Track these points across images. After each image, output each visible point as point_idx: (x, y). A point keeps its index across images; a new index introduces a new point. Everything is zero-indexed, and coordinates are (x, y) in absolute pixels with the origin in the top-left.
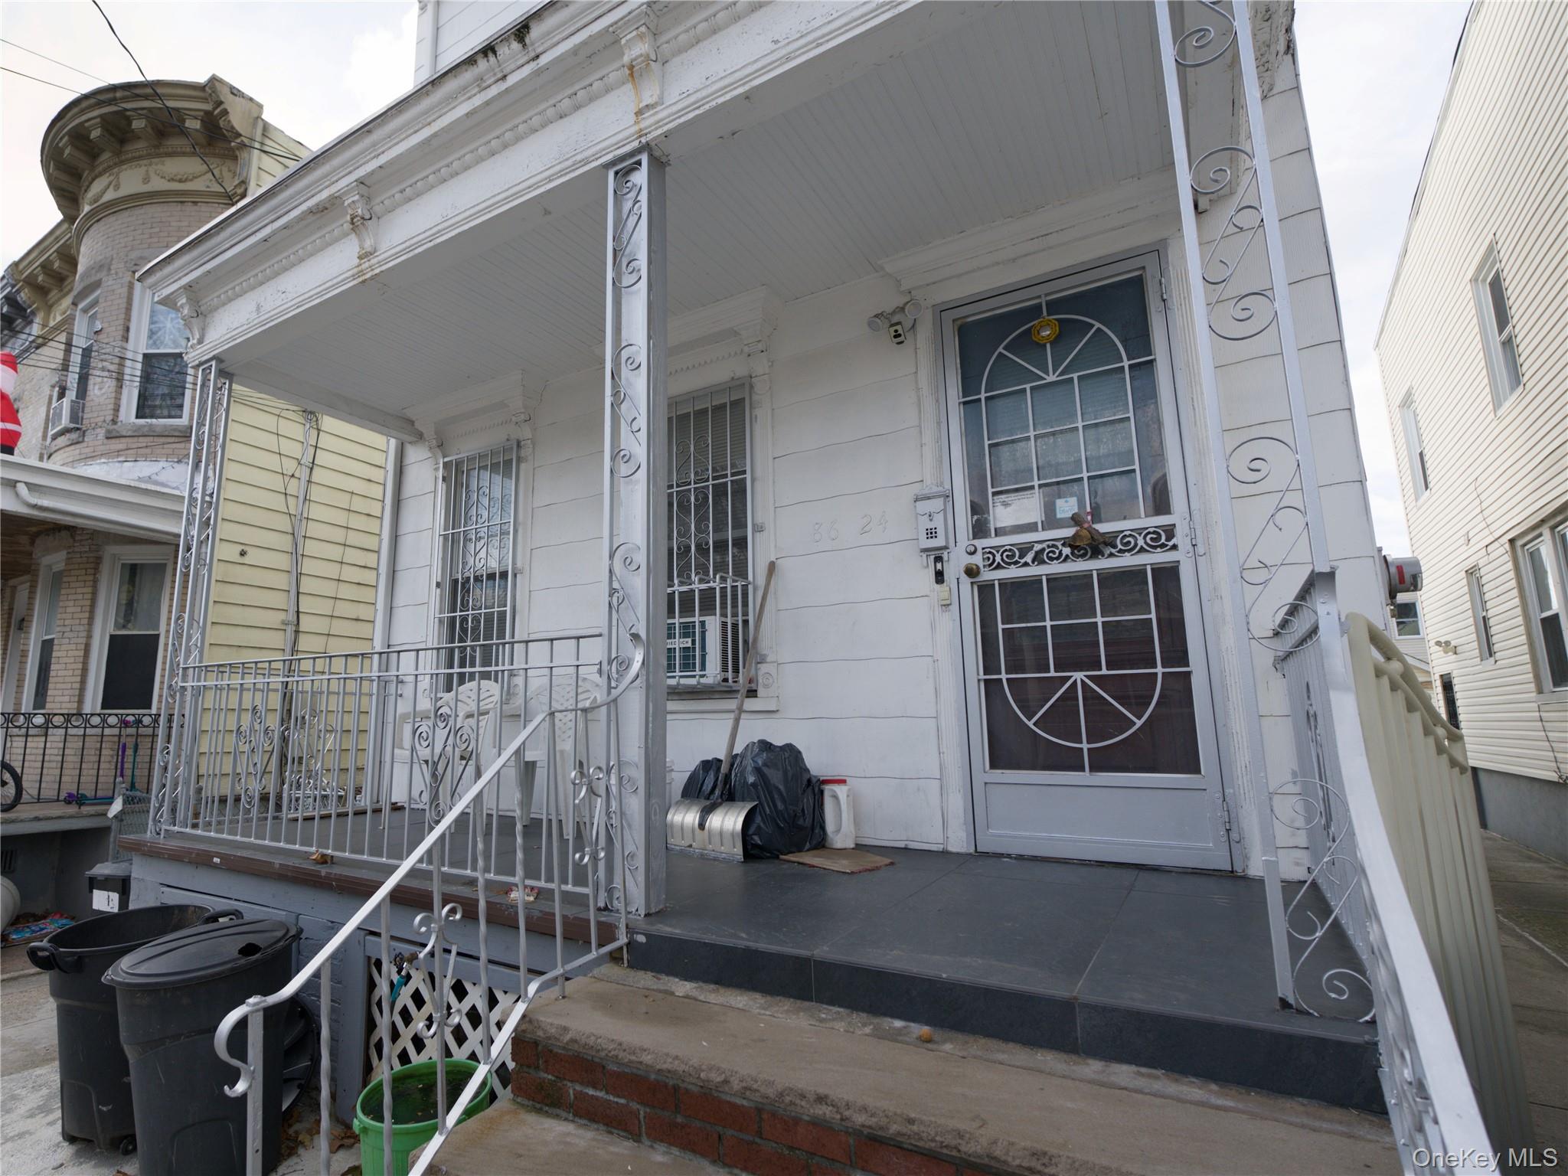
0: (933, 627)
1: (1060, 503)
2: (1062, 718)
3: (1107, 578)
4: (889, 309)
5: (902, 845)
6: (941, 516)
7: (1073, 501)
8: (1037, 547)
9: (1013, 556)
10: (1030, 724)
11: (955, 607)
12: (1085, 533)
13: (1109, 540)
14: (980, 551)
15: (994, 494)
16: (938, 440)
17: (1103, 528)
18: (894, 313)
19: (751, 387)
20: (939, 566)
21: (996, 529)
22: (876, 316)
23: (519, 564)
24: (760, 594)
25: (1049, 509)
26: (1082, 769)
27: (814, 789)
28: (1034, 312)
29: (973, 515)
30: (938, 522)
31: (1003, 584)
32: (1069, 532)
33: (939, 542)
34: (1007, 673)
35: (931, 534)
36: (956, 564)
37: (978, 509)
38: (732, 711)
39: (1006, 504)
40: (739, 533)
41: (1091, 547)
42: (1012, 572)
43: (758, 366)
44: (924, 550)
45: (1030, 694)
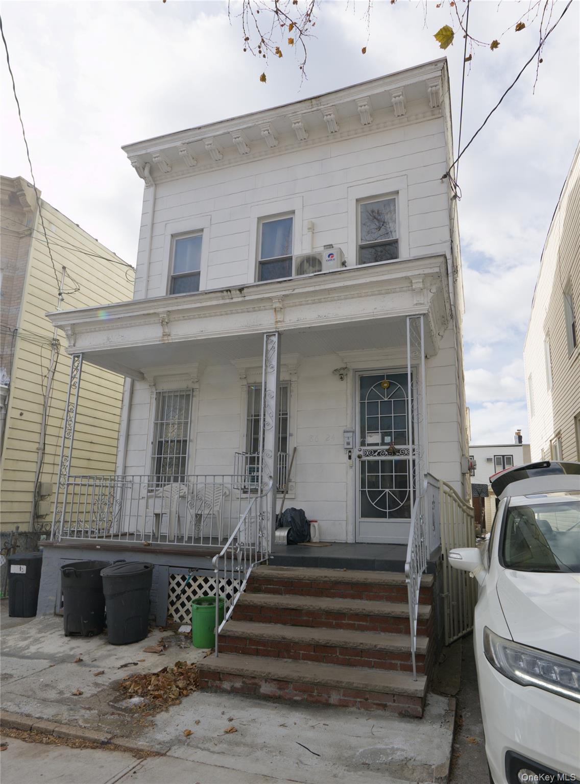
0: (347, 472)
1: (386, 438)
2: (382, 503)
3: (397, 462)
4: (339, 368)
5: (333, 541)
6: (351, 438)
7: (389, 438)
8: (379, 451)
9: (372, 453)
10: (373, 504)
11: (354, 467)
12: (391, 448)
15: (368, 433)
16: (352, 414)
17: (397, 447)
18: (341, 369)
19: (291, 384)
20: (350, 454)
21: (368, 444)
22: (335, 370)
23: (191, 438)
24: (291, 458)
25: (383, 439)
26: (386, 518)
27: (307, 524)
28: (382, 377)
29: (361, 438)
30: (351, 440)
31: (368, 461)
32: (387, 447)
33: (350, 446)
34: (368, 488)
35: (348, 444)
36: (355, 454)
37: (363, 436)
38: (282, 498)
39: (371, 436)
40: (284, 435)
41: (393, 452)
42: (371, 458)
43: (294, 378)
44: (345, 449)
45: (373, 495)
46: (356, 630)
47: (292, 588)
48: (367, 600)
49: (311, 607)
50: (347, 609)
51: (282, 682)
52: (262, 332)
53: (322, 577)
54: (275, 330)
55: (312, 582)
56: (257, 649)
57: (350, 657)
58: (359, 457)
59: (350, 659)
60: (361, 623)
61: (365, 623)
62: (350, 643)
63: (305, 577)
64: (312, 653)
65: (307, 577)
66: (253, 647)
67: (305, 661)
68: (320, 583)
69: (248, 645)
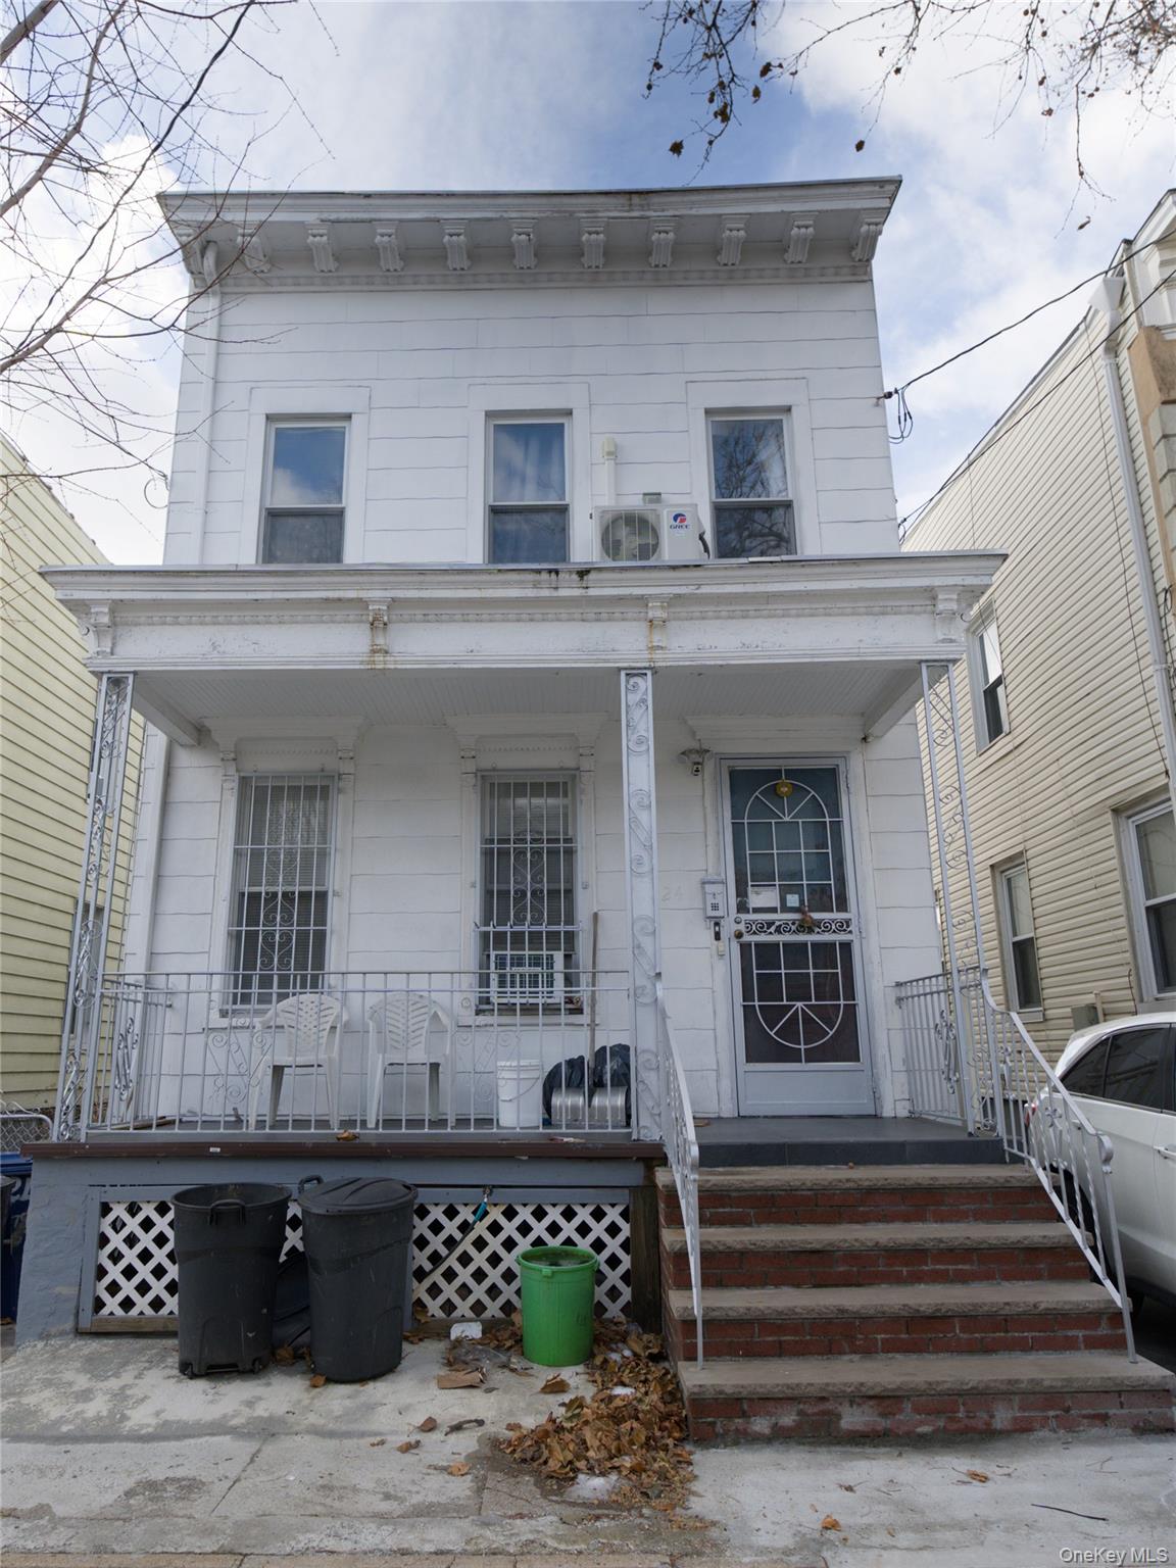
0: (713, 969)
1: (789, 897)
2: (789, 1031)
3: (817, 946)
6: (719, 897)
8: (777, 923)
9: (763, 927)
10: (772, 1034)
11: (726, 957)
12: (804, 918)
13: (818, 923)
14: (743, 922)
15: (752, 886)
16: (717, 845)
18: (695, 752)
19: (578, 777)
20: (717, 929)
21: (753, 909)
22: (685, 754)
23: (336, 887)
25: (783, 900)
26: (801, 1061)
28: (778, 774)
29: (737, 896)
30: (718, 900)
31: (757, 945)
33: (718, 913)
34: (759, 1001)
36: (729, 928)
37: (741, 892)
39: (757, 893)
41: (806, 926)
42: (762, 938)
43: (586, 764)
44: (709, 918)
45: (772, 1014)
46: (952, 1282)
47: (774, 1210)
48: (936, 1222)
49: (857, 1244)
50: (932, 1240)
51: (886, 1400)
52: (617, 665)
53: (840, 1181)
54: (647, 665)
55: (816, 1195)
56: (780, 1342)
57: (983, 1335)
58: (739, 935)
59: (983, 1338)
60: (960, 1267)
61: (966, 1267)
62: (985, 1304)
63: (804, 1184)
64: (903, 1336)
65: (809, 1184)
66: (770, 1339)
67: (890, 1355)
68: (834, 1194)
69: (757, 1335)
